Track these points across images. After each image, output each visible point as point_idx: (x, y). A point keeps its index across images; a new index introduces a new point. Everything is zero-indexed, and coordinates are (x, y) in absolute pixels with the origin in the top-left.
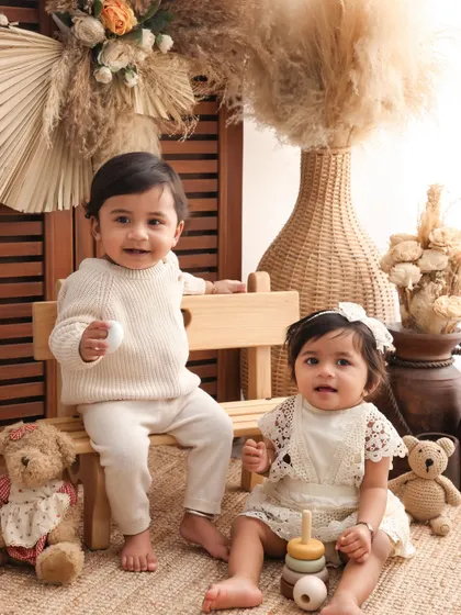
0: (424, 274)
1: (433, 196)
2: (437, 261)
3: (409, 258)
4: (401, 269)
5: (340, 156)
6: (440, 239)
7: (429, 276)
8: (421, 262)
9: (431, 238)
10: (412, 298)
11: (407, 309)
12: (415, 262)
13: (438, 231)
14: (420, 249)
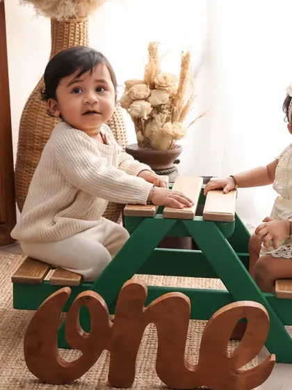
0: (154, 107)
1: (152, 50)
2: (162, 98)
3: (143, 97)
4: (138, 105)
5: (81, 24)
6: (163, 81)
7: (158, 109)
8: (150, 99)
9: (156, 81)
10: (145, 126)
11: (143, 134)
12: (146, 99)
13: (160, 76)
14: (149, 90)
